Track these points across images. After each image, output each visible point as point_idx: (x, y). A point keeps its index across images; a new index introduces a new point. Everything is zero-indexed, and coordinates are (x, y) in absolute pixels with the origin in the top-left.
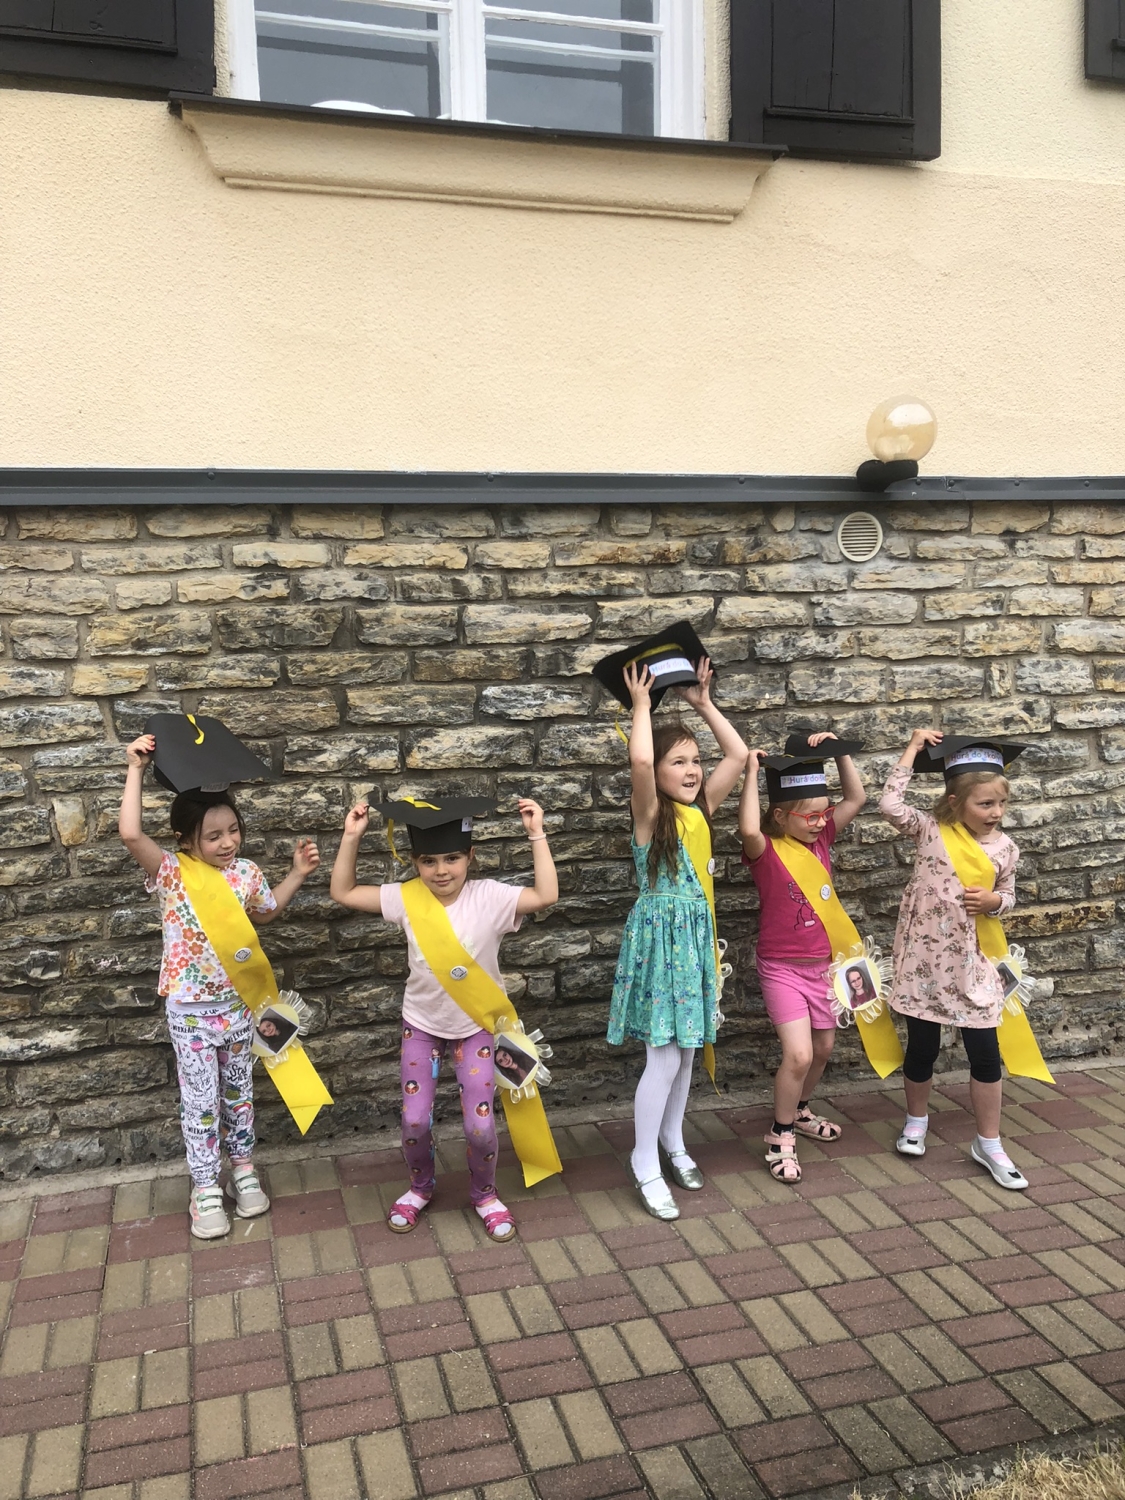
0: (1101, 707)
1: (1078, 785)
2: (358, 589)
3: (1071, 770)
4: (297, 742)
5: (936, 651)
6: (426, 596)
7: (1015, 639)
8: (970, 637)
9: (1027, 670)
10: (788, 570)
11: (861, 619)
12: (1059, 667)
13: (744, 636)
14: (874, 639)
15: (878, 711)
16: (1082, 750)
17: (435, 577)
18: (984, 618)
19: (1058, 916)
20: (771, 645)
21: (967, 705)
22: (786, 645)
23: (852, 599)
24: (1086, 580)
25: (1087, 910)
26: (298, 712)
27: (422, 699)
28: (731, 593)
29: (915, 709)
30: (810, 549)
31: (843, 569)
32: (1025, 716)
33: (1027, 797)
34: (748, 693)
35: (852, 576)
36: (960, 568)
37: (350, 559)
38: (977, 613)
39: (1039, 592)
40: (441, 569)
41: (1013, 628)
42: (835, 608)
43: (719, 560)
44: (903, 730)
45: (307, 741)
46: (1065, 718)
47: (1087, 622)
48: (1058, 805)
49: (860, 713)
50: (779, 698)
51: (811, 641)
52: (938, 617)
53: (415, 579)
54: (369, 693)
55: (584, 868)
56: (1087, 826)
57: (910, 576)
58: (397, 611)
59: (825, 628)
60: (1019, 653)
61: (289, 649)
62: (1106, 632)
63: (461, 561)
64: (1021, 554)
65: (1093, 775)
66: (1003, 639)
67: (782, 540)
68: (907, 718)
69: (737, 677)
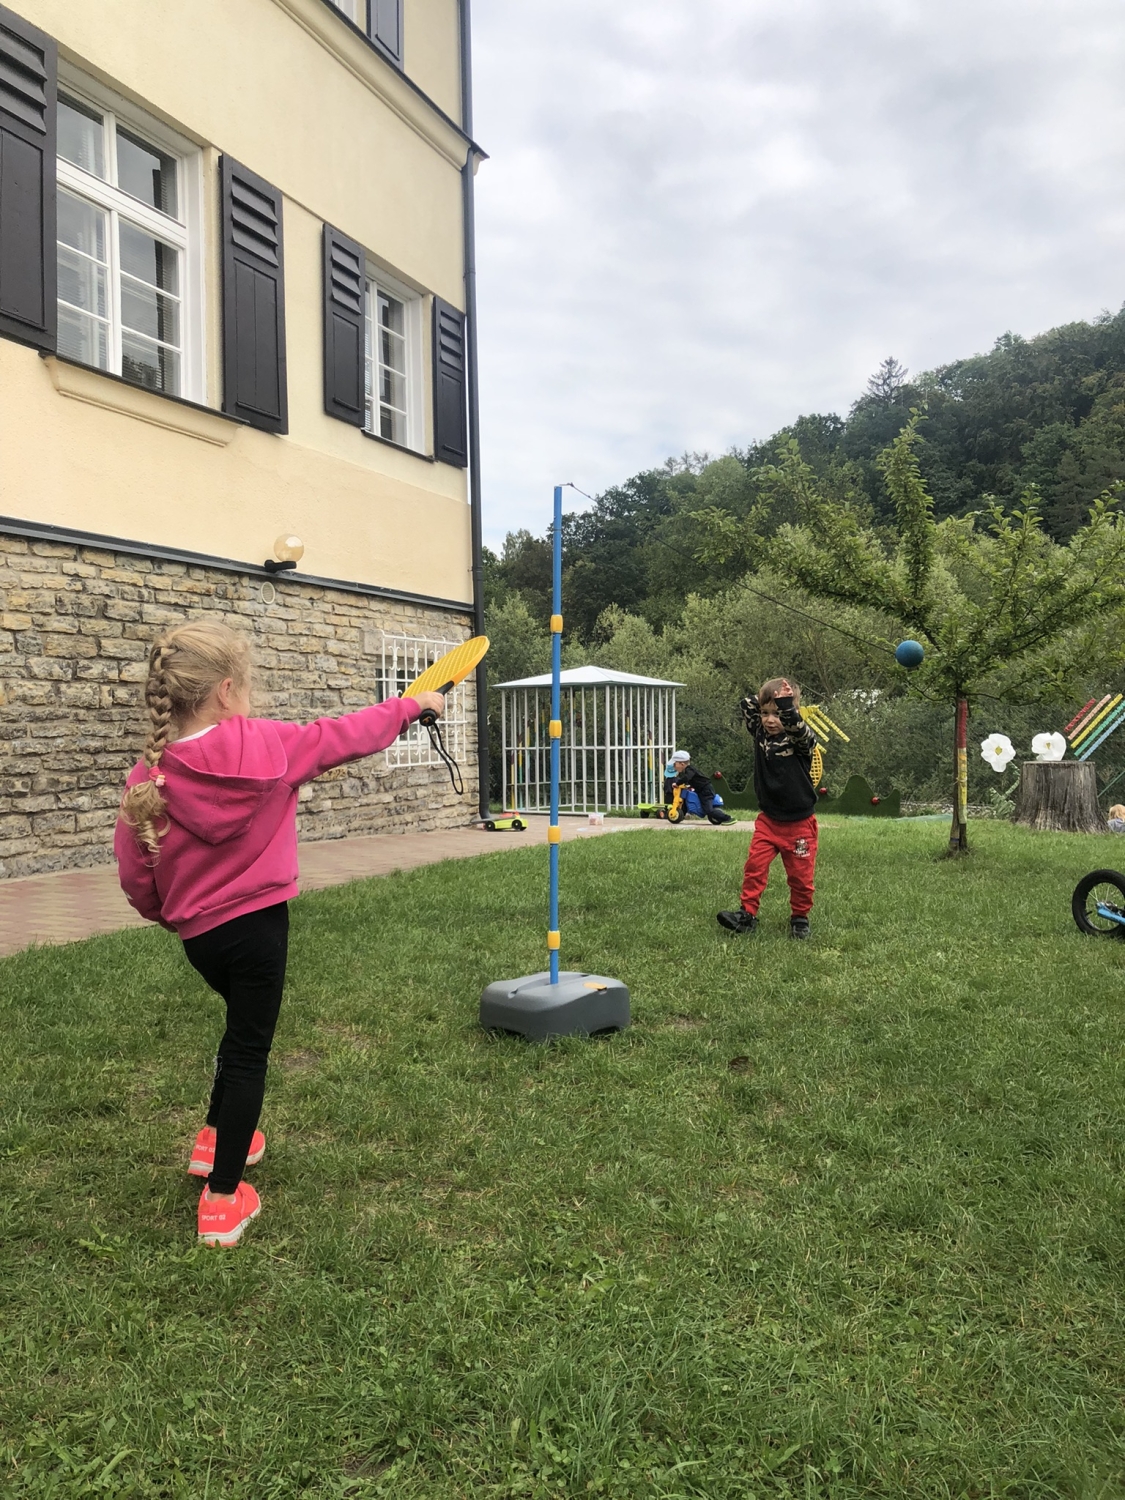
0: (341, 679)
2: (106, 590)
4: (83, 662)
5: (292, 648)
6: (129, 597)
7: (315, 645)
8: (301, 643)
9: (319, 660)
10: (247, 604)
11: (270, 630)
12: (328, 660)
14: (273, 639)
15: (275, 672)
16: (334, 696)
17: (133, 589)
18: (306, 635)
21: (302, 673)
23: (266, 620)
24: (334, 623)
26: (83, 648)
27: (127, 647)
28: (228, 612)
29: (287, 673)
30: (253, 596)
31: (263, 606)
32: (319, 680)
35: (266, 610)
36: (298, 612)
37: (103, 576)
38: (303, 632)
39: (321, 626)
40: (136, 585)
41: (314, 641)
42: (261, 624)
43: (225, 596)
45: (86, 662)
46: (332, 683)
47: (336, 641)
52: (292, 632)
53: (125, 588)
54: (108, 642)
57: (282, 613)
58: (119, 603)
59: (258, 632)
60: (316, 652)
61: (82, 616)
62: (341, 647)
63: (142, 582)
64: (316, 608)
65: (340, 710)
66: (311, 645)
67: (244, 590)
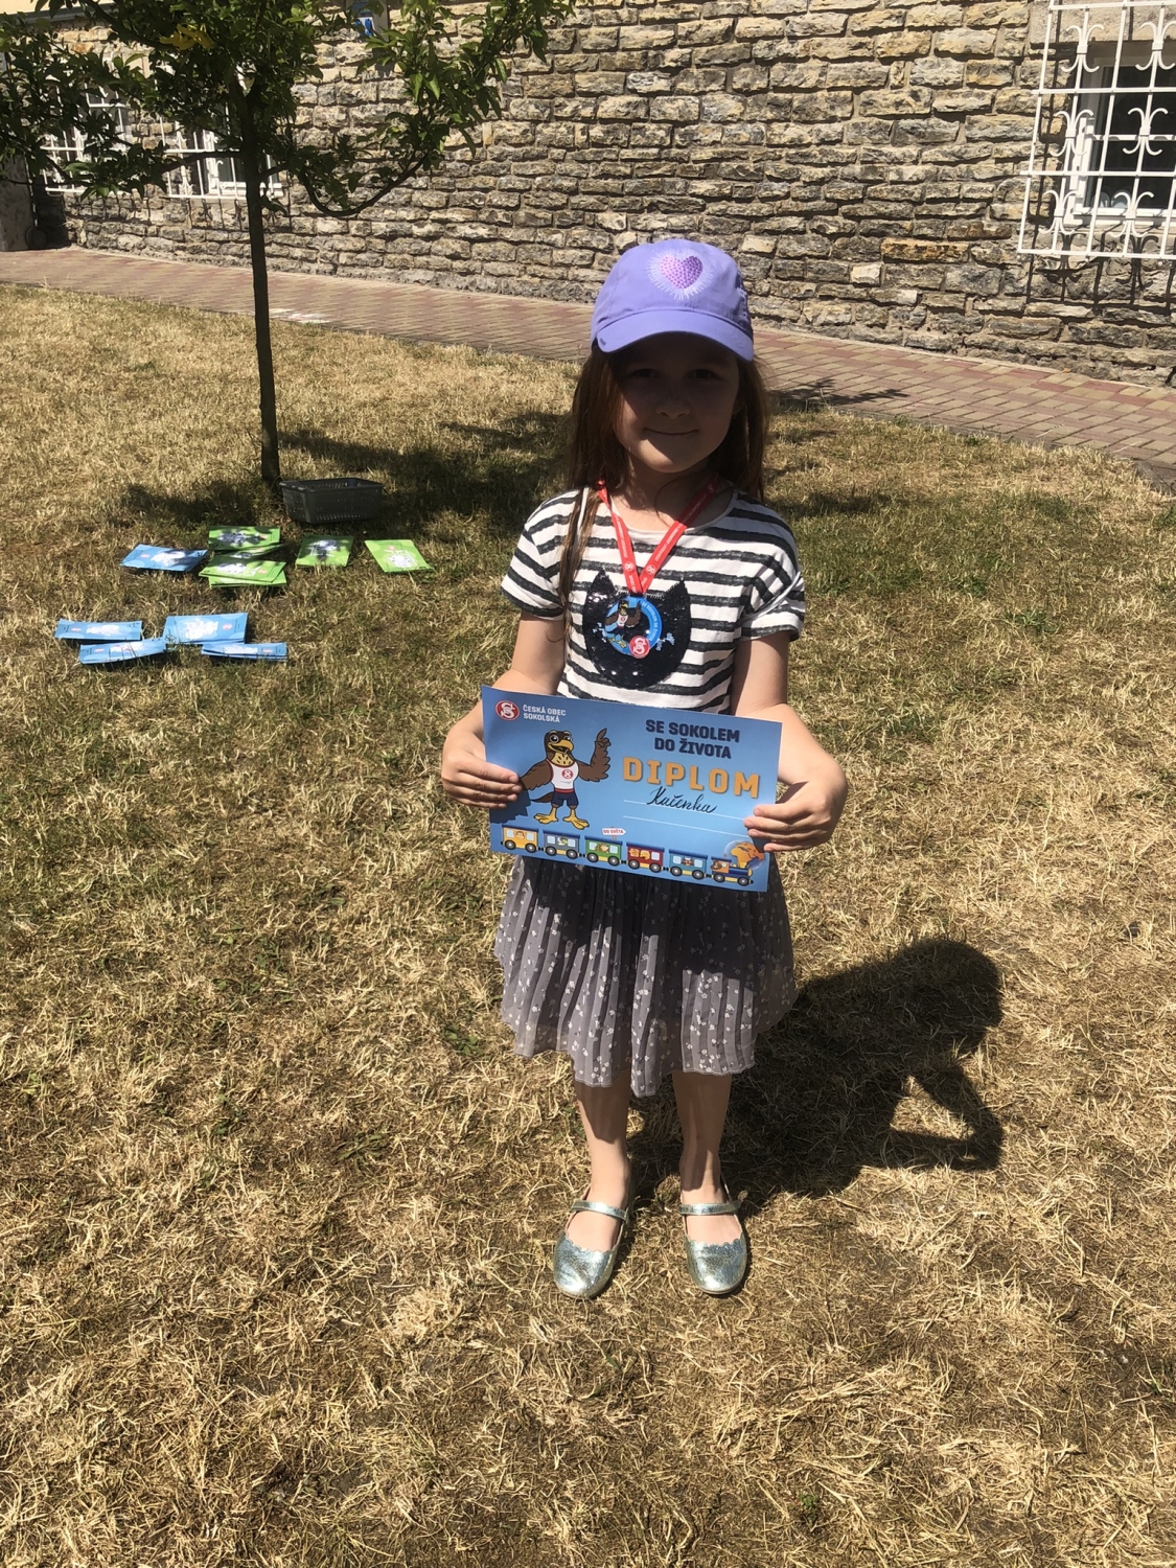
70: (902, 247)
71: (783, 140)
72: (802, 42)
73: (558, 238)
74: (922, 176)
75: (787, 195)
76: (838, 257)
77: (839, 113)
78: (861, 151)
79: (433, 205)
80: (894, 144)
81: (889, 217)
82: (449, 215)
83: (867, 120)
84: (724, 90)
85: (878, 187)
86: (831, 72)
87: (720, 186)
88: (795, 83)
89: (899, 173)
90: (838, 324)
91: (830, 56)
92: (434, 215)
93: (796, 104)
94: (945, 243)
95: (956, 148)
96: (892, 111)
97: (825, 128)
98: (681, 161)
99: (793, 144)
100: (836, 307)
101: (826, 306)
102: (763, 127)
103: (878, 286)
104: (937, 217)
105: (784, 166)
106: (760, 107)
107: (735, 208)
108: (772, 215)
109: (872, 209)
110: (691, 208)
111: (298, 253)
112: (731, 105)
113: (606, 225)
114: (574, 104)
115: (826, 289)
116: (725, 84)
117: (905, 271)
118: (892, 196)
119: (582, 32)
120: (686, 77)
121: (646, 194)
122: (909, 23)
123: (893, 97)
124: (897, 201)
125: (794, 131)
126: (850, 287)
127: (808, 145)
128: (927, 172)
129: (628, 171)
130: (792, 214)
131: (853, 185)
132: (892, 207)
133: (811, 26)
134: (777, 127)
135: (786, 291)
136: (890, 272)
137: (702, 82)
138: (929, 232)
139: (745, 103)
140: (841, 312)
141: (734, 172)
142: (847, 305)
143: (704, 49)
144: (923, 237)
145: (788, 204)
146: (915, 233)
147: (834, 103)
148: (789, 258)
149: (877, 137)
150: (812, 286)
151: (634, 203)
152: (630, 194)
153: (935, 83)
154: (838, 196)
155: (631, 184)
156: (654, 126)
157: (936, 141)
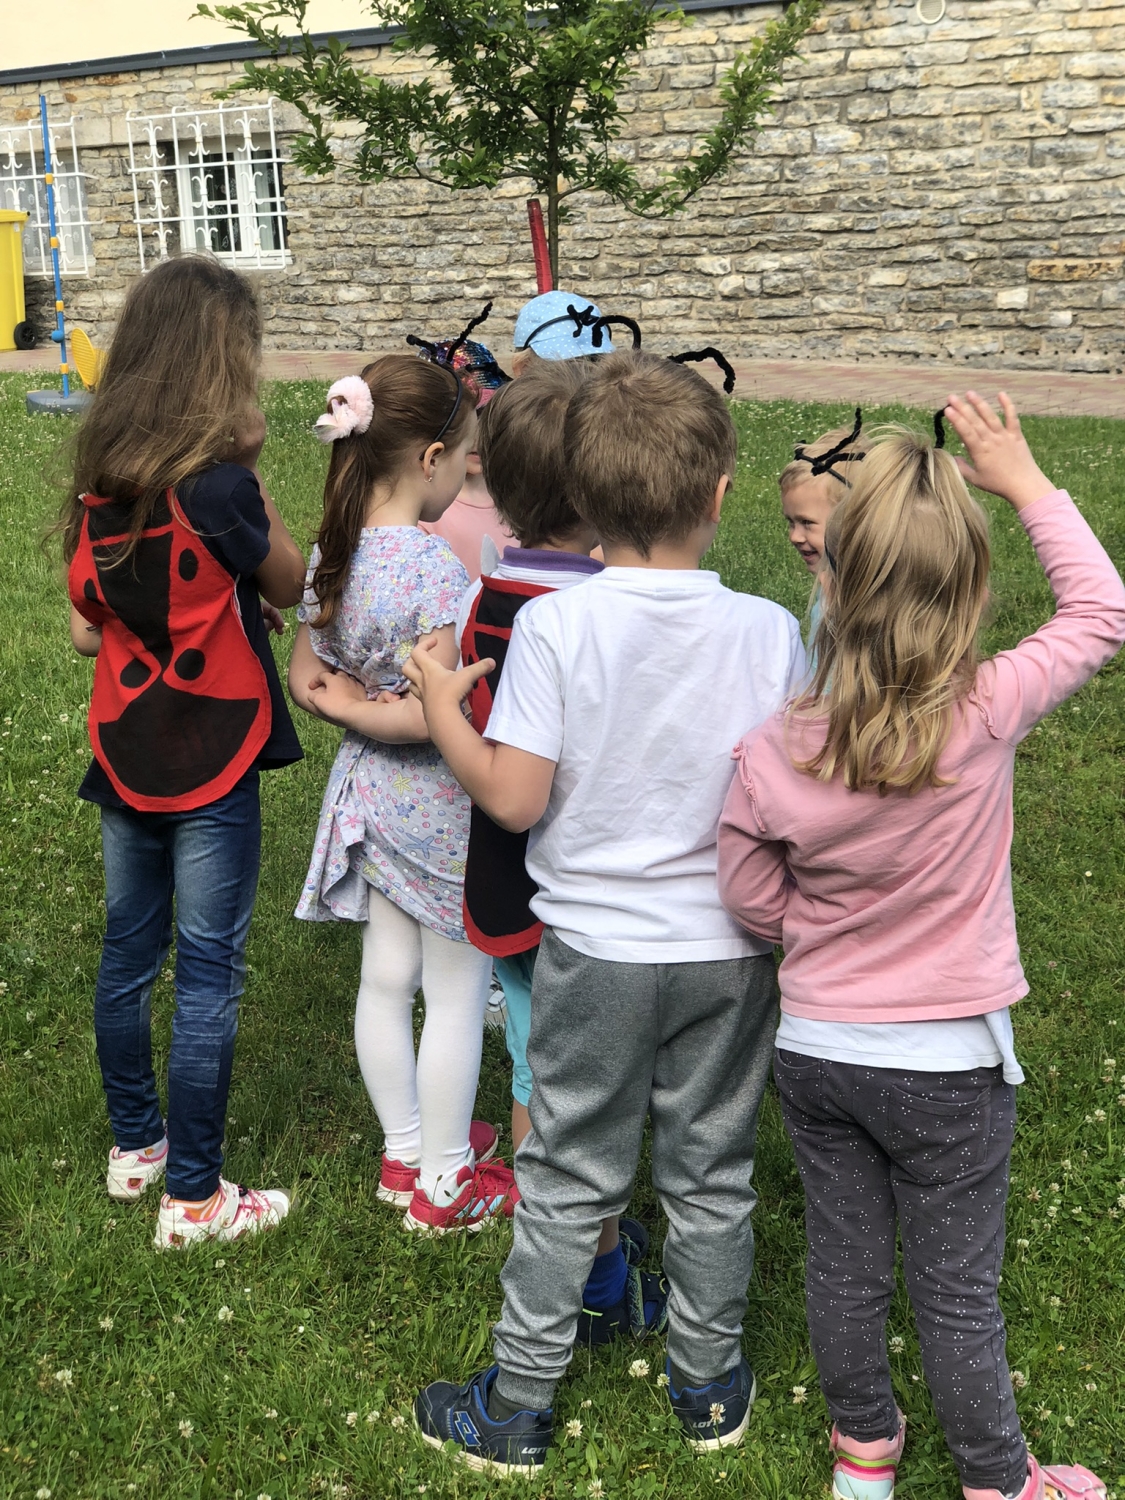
0: (1104, 116)
1: (1088, 172)
2: (667, 58)
3: (1083, 162)
4: (645, 141)
5: (983, 79)
6: (698, 60)
7: (1037, 69)
8: (1006, 69)
9: (1050, 91)
10: (887, 32)
11: (933, 62)
12: (1071, 88)
13: (863, 74)
14: (941, 73)
15: (945, 121)
16: (1091, 147)
17: (702, 49)
18: (1015, 56)
19: (1075, 267)
20: (878, 80)
21: (1006, 116)
22: (888, 79)
23: (927, 47)
24: (1090, 24)
25: (1099, 265)
26: (644, 126)
27: (697, 117)
28: (855, 48)
29: (969, 119)
30: (900, 18)
31: (922, 29)
32: (1046, 123)
33: (1049, 181)
34: (864, 110)
35: (927, 33)
36: (998, 23)
37: (665, 43)
38: (1009, 52)
39: (1055, 36)
40: (704, 44)
41: (1038, 62)
42: (916, 54)
43: (846, 29)
44: (961, 133)
45: (648, 141)
46: (1077, 124)
47: (1094, 54)
48: (1071, 186)
49: (933, 122)
50: (883, 113)
51: (903, 77)
52: (982, 57)
53: (693, 51)
54: (673, 114)
55: (777, 216)
56: (1096, 203)
57: (966, 31)
58: (685, 68)
59: (911, 68)
60: (1043, 80)
61: (641, 92)
62: (1106, 62)
63: (713, 39)
64: (1043, 9)
66: (1030, 70)
67: (883, 13)
68: (963, 125)
69: (859, 100)
70: (1050, 268)
71: (909, 168)
72: (922, 71)
73: (648, 288)
74: (1065, 195)
75: (917, 224)
76: (978, 282)
77: (968, 138)
78: (997, 173)
79: (490, 261)
80: (1031, 165)
81: (1033, 239)
82: (511, 272)
83: (999, 143)
84: (839, 121)
85: (1019, 209)
86: (957, 99)
87: (839, 219)
88: (918, 111)
89: (1041, 194)
90: (985, 355)
91: (955, 84)
92: (492, 273)
93: (921, 131)
94: (1098, 261)
95: (1099, 166)
96: (1027, 133)
97: (954, 154)
98: (792, 195)
99: (918, 171)
100: (982, 337)
101: (970, 335)
102: (885, 157)
103: (1026, 310)
104: (1085, 234)
105: (912, 194)
106: (881, 137)
107: (858, 241)
108: (901, 245)
109: (1014, 231)
110: (806, 245)
111: (311, 327)
112: (846, 136)
113: (706, 270)
114: (664, 144)
115: (968, 318)
116: (839, 114)
117: (1057, 293)
118: (1034, 217)
119: (671, 70)
120: (796, 110)
121: (752, 233)
122: (1036, 50)
123: (1026, 120)
124: (1040, 221)
125: (922, 158)
126: (994, 314)
127: (936, 171)
128: (1069, 191)
129: (731, 210)
130: (924, 242)
131: (991, 209)
132: (1036, 228)
133: (931, 56)
134: (901, 156)
135: (922, 324)
136: (1038, 295)
137: (814, 114)
138: (1079, 251)
139: (863, 134)
140: (989, 341)
141: (855, 203)
142: (994, 333)
143: (813, 82)
144: (1073, 256)
145: (918, 233)
146: (1064, 253)
147: (963, 128)
148: (923, 289)
149: (1012, 159)
150: (953, 317)
151: (738, 244)
152: (736, 234)
153: (1069, 105)
154: (975, 221)
155: (735, 224)
156: (759, 162)
157: (1076, 160)
